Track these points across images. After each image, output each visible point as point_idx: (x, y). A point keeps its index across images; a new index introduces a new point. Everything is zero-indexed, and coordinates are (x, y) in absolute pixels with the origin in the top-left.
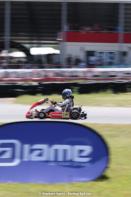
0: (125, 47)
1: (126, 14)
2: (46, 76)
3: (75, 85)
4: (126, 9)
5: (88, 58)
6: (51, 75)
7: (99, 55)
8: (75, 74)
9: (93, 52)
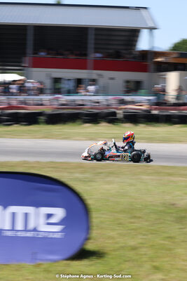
0: (94, 74)
1: (96, 39)
2: (9, 104)
3: (40, 114)
4: (96, 35)
5: (55, 85)
6: (14, 103)
7: (66, 82)
8: (40, 102)
9: (60, 79)
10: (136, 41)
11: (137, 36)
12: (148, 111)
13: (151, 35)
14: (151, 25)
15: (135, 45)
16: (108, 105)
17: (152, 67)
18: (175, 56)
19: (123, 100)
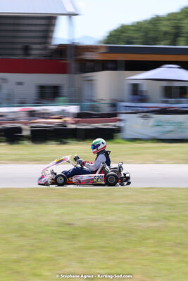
10: (52, 31)
11: (54, 25)
12: (64, 125)
13: (71, 24)
14: (70, 10)
15: (51, 37)
16: (14, 119)
17: (73, 66)
18: (103, 50)
19: (34, 111)
